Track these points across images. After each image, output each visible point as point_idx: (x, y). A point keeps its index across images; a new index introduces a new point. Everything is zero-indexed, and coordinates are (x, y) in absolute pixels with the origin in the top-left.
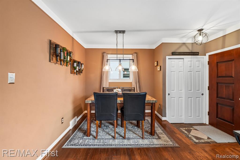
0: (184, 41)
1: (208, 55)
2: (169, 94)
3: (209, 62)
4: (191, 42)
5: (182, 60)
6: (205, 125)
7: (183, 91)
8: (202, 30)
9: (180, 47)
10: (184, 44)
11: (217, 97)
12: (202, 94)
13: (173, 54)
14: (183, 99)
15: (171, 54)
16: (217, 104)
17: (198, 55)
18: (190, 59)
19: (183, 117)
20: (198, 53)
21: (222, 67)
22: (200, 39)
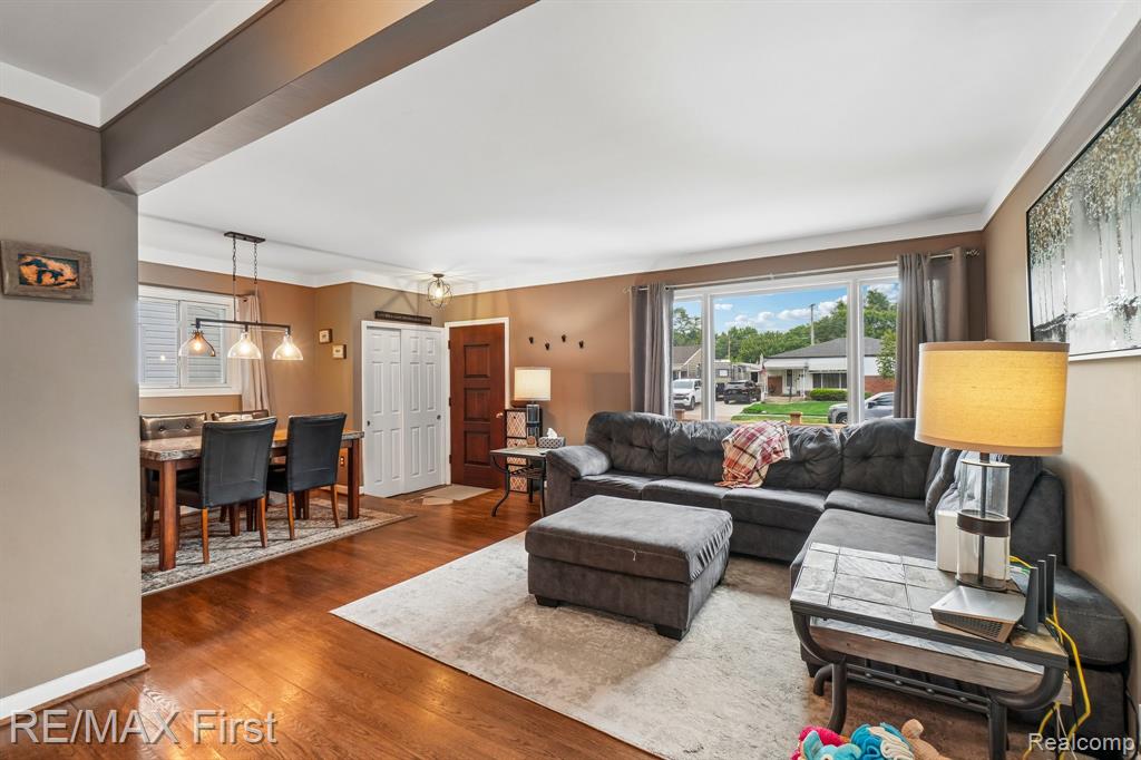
0: (402, 285)
1: (448, 325)
2: (369, 423)
3: (449, 342)
4: (416, 292)
5: (397, 333)
6: (445, 486)
7: (401, 412)
8: (442, 276)
9: (392, 300)
10: (402, 292)
11: (466, 419)
12: (439, 417)
13: (379, 315)
14: (401, 432)
15: (373, 316)
16: (465, 432)
17: (430, 324)
18: (413, 334)
19: (402, 479)
20: (430, 318)
21: (473, 355)
22: (438, 293)
